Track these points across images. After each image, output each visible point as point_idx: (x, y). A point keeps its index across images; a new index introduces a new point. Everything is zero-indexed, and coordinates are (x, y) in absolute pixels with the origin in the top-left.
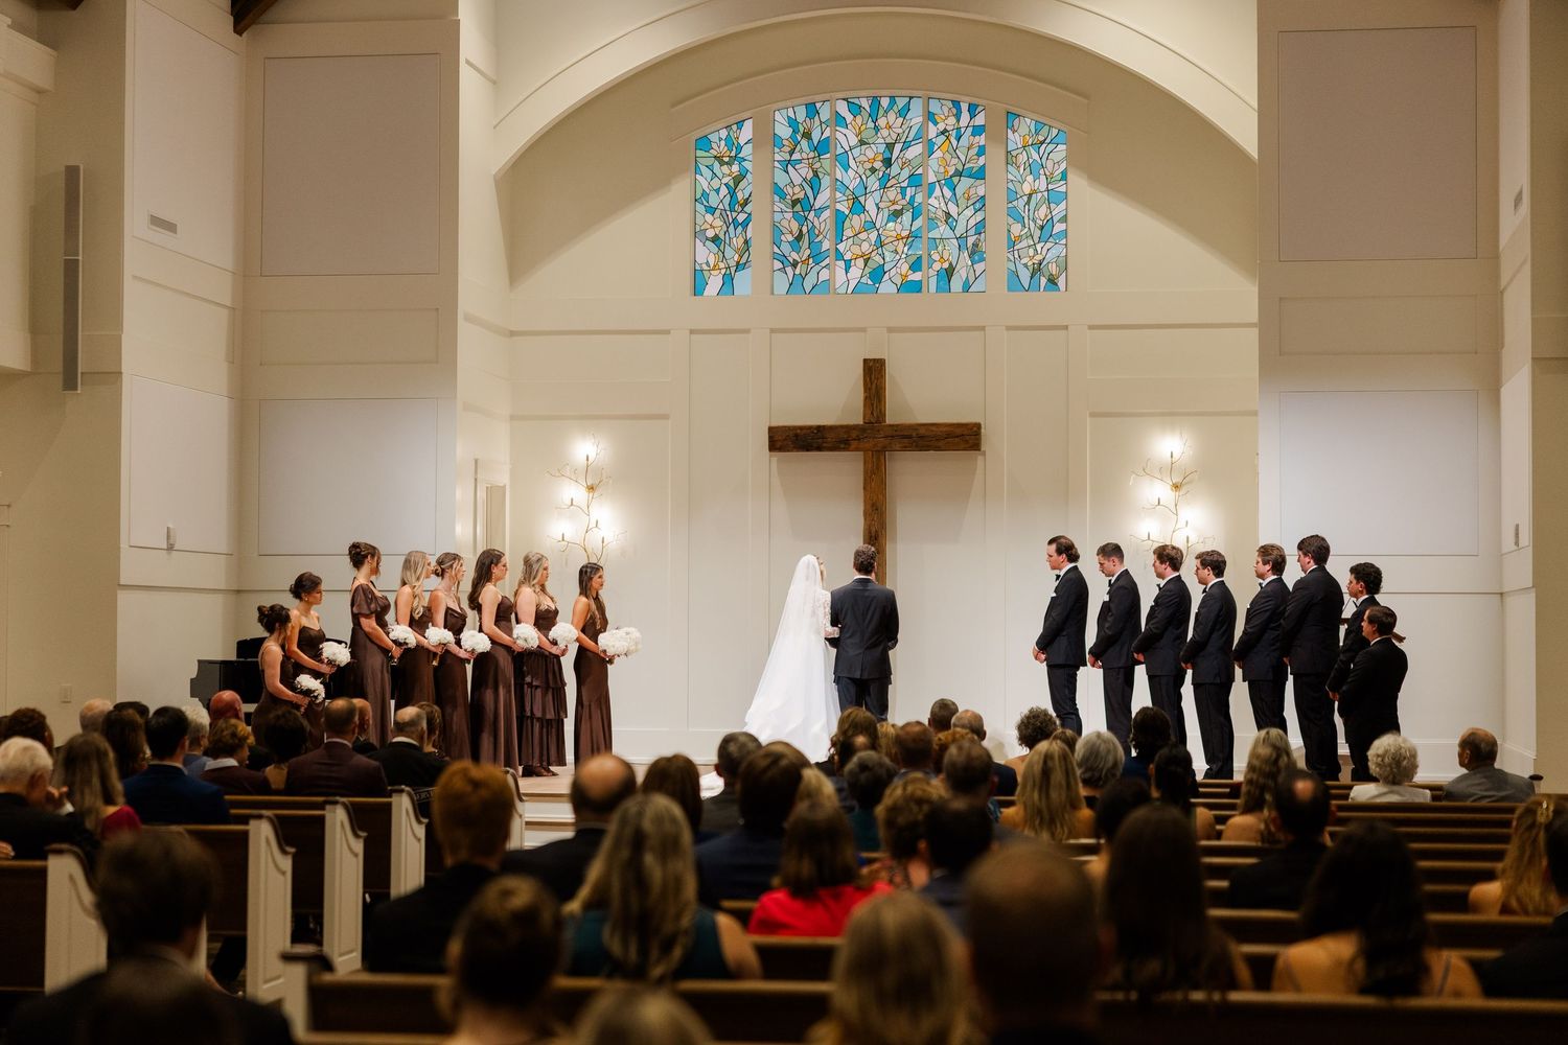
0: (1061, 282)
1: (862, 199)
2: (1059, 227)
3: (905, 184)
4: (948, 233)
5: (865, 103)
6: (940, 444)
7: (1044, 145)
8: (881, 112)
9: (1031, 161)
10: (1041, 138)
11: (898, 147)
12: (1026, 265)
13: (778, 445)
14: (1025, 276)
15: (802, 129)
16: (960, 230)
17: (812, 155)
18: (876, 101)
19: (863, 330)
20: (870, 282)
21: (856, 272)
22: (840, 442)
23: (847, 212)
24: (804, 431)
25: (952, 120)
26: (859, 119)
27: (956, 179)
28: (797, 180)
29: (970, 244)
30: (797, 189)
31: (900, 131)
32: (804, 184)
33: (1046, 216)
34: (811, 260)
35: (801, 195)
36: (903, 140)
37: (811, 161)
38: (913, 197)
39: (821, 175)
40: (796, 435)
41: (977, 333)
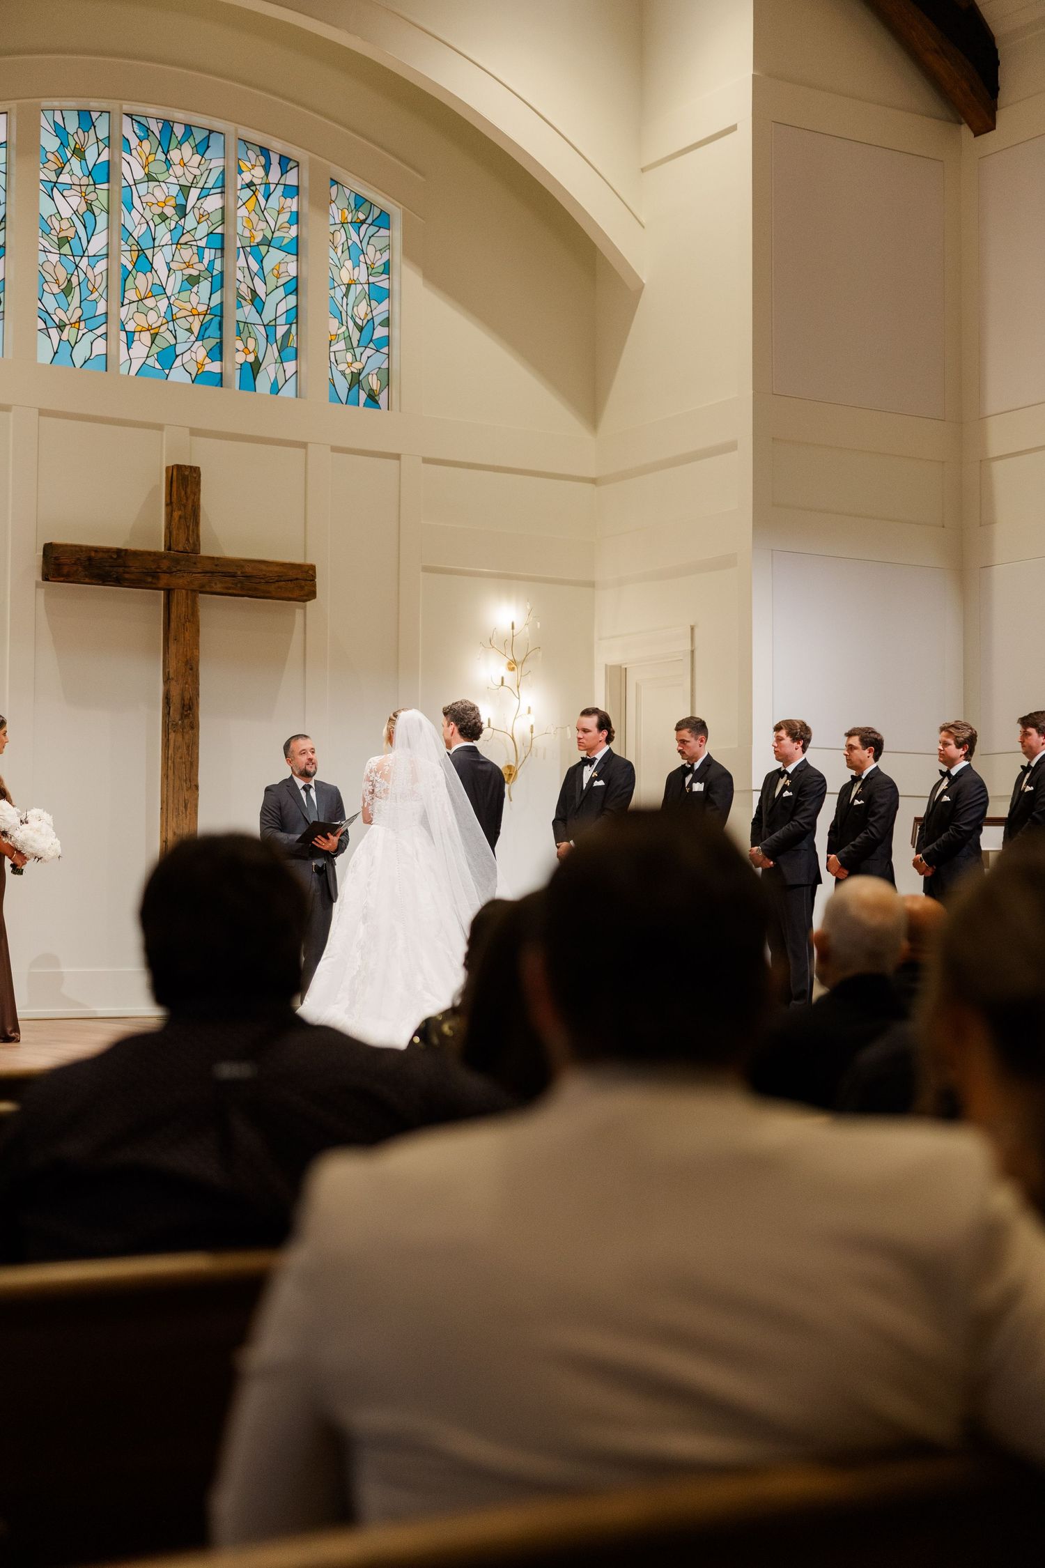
0: (382, 399)
1: (149, 253)
2: (380, 332)
3: (202, 243)
4: (254, 317)
5: (155, 127)
6: (272, 588)
7: (365, 226)
8: (174, 143)
9: (350, 242)
10: (362, 217)
11: (194, 193)
12: (343, 373)
13: (65, 570)
14: (342, 386)
15: (72, 144)
16: (268, 315)
17: (85, 181)
18: (168, 125)
19: (160, 427)
20: (158, 366)
21: (140, 349)
22: (147, 574)
23: (130, 267)
24: (100, 555)
25: (259, 172)
26: (146, 144)
27: (263, 249)
28: (66, 212)
29: (279, 335)
30: (65, 224)
31: (197, 172)
32: (74, 218)
33: (366, 314)
34: (82, 324)
35: (71, 233)
36: (200, 185)
37: (84, 188)
38: (212, 262)
39: (97, 211)
40: (90, 559)
41: (298, 450)
